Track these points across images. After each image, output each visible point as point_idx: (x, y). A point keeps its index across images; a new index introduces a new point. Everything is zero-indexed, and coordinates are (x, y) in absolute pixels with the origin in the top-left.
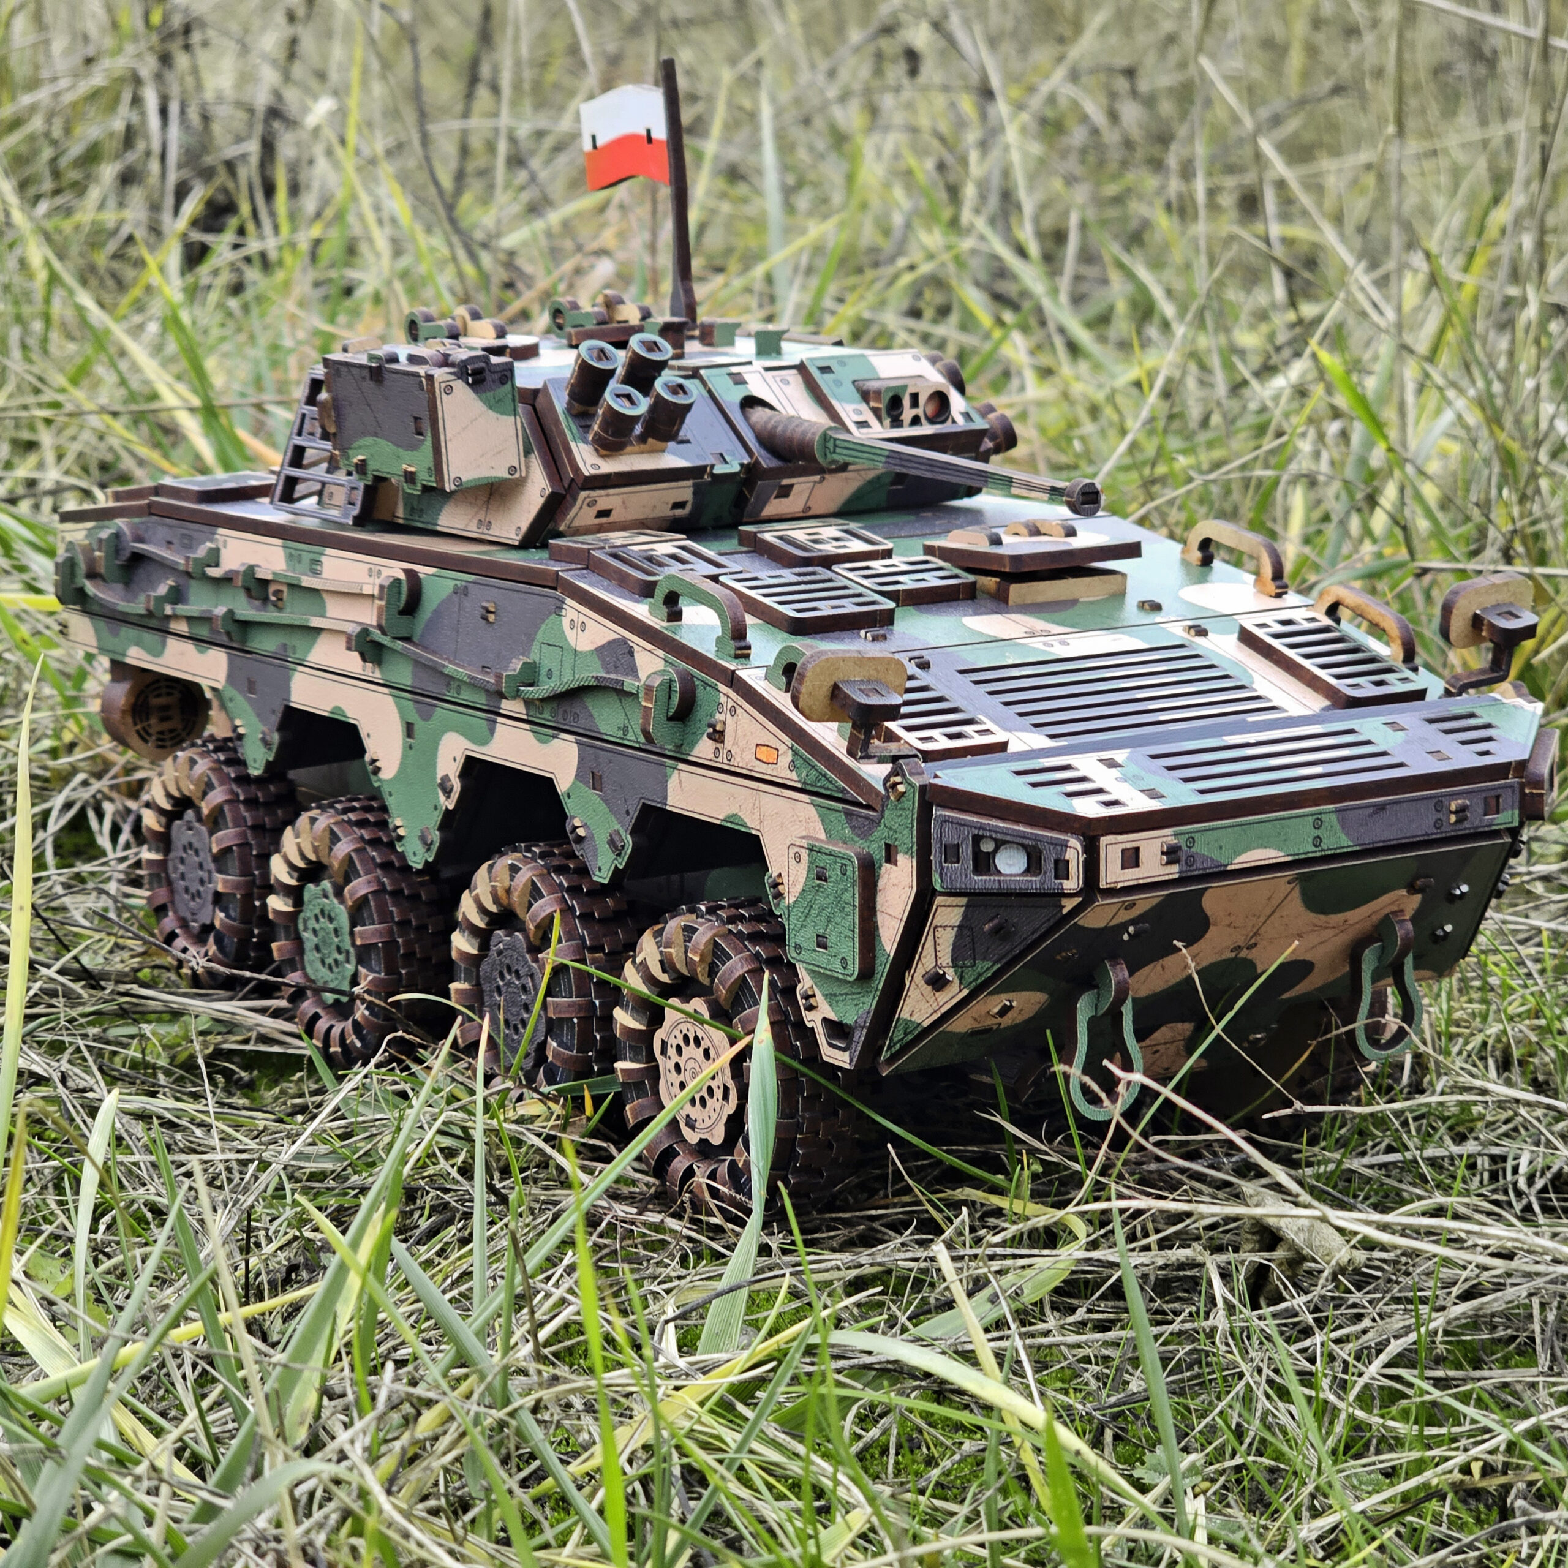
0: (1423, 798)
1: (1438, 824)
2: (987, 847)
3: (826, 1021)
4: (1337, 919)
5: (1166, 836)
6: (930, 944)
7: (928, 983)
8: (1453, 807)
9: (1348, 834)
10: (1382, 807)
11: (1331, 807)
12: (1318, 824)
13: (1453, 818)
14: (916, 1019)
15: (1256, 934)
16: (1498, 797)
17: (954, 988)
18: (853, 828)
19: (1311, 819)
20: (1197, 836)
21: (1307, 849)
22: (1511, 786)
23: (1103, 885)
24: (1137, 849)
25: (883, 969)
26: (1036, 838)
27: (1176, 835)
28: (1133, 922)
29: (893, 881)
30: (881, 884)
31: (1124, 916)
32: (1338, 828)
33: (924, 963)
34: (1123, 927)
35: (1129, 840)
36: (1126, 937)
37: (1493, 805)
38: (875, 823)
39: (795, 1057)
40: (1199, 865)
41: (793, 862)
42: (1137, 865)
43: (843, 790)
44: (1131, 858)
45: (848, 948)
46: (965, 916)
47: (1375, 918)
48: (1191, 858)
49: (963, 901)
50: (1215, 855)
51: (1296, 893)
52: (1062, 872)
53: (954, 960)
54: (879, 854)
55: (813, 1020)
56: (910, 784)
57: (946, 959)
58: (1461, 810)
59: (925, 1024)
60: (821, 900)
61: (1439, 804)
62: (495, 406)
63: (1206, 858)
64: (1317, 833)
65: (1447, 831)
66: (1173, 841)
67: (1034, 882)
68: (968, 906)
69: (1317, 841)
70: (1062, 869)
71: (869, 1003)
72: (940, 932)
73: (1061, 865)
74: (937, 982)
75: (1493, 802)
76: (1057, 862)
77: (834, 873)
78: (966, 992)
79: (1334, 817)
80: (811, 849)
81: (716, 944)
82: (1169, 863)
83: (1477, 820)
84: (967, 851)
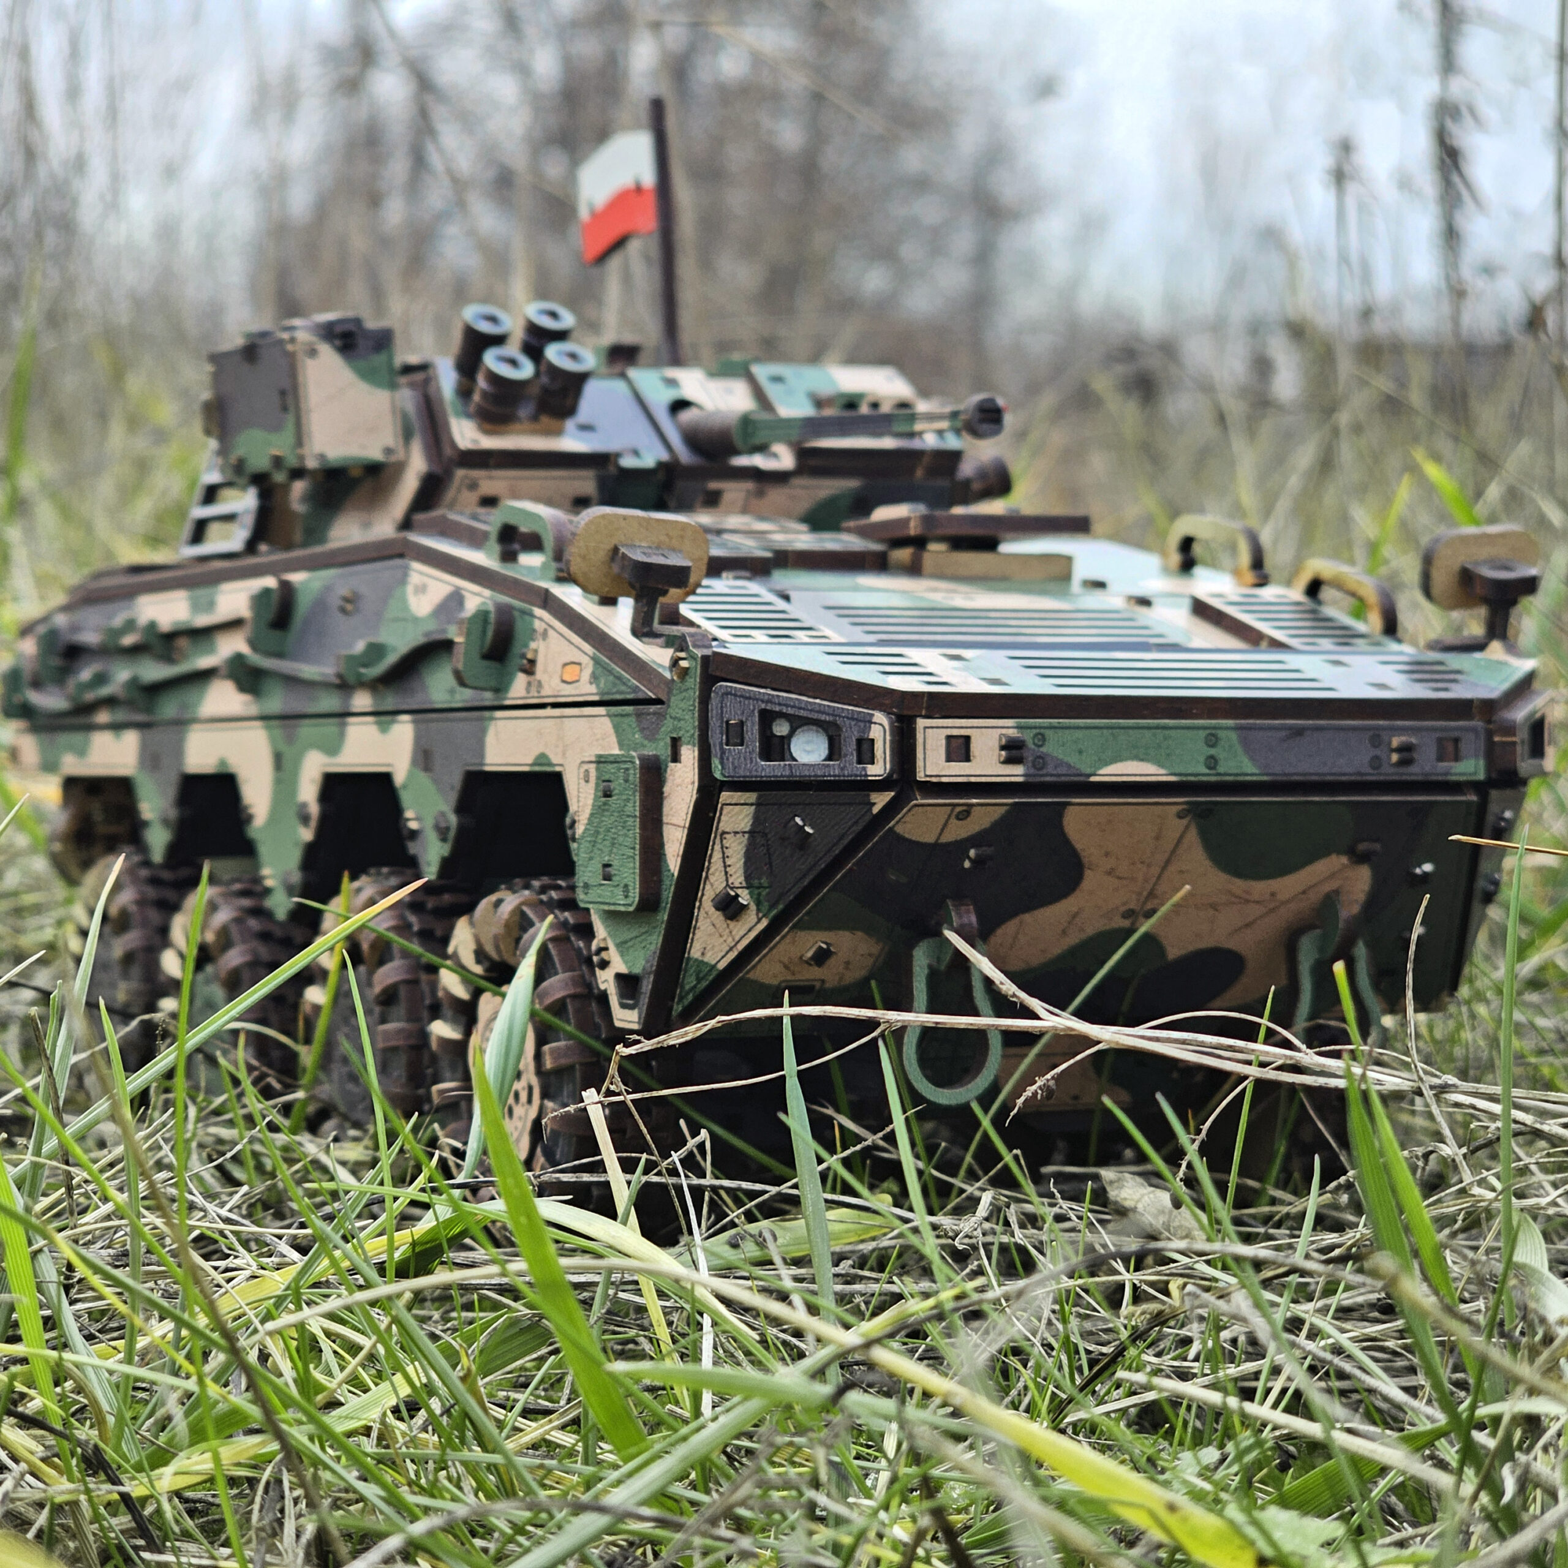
0: (1354, 729)
1: (1376, 762)
2: (781, 729)
3: (619, 977)
4: (1260, 888)
5: (1008, 727)
6: (717, 856)
7: (717, 908)
8: (1396, 742)
9: (1252, 759)
10: (1299, 732)
11: (1230, 722)
12: (1212, 740)
13: (1395, 757)
14: (710, 958)
15: (1151, 894)
16: (1456, 741)
17: (751, 916)
18: (642, 730)
19: (1202, 734)
20: (1048, 733)
21: (1196, 769)
22: (1474, 730)
23: (920, 776)
24: (967, 739)
25: (668, 893)
26: (834, 713)
27: (1019, 727)
28: (975, 840)
29: (679, 781)
30: (666, 789)
31: (958, 831)
32: (1239, 749)
33: (714, 885)
34: (962, 847)
35: (958, 726)
36: (967, 864)
37: (1450, 749)
38: (661, 716)
39: (597, 1038)
40: (1050, 769)
41: (582, 782)
42: (967, 758)
43: (636, 689)
44: (959, 748)
45: (629, 873)
46: (757, 819)
47: (1315, 897)
48: (1040, 761)
49: (752, 797)
50: (1073, 759)
51: (1193, 835)
52: (867, 756)
53: (748, 877)
54: (664, 752)
55: (606, 980)
56: (692, 657)
57: (738, 877)
58: (1405, 748)
59: (721, 966)
60: (608, 821)
61: (1376, 740)
62: (369, 375)
63: (1060, 763)
64: (1212, 751)
65: (1389, 772)
66: (1013, 733)
67: (835, 769)
68: (758, 804)
69: (1212, 762)
70: (865, 751)
71: (655, 941)
72: (729, 840)
73: (865, 746)
74: (729, 907)
75: (1450, 748)
76: (860, 742)
77: (617, 786)
78: (764, 923)
79: (1233, 736)
80: (598, 762)
81: (523, 914)
82: (1008, 761)
83: (1426, 765)
84: (753, 731)
